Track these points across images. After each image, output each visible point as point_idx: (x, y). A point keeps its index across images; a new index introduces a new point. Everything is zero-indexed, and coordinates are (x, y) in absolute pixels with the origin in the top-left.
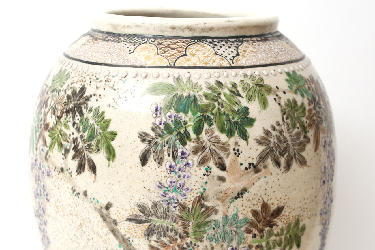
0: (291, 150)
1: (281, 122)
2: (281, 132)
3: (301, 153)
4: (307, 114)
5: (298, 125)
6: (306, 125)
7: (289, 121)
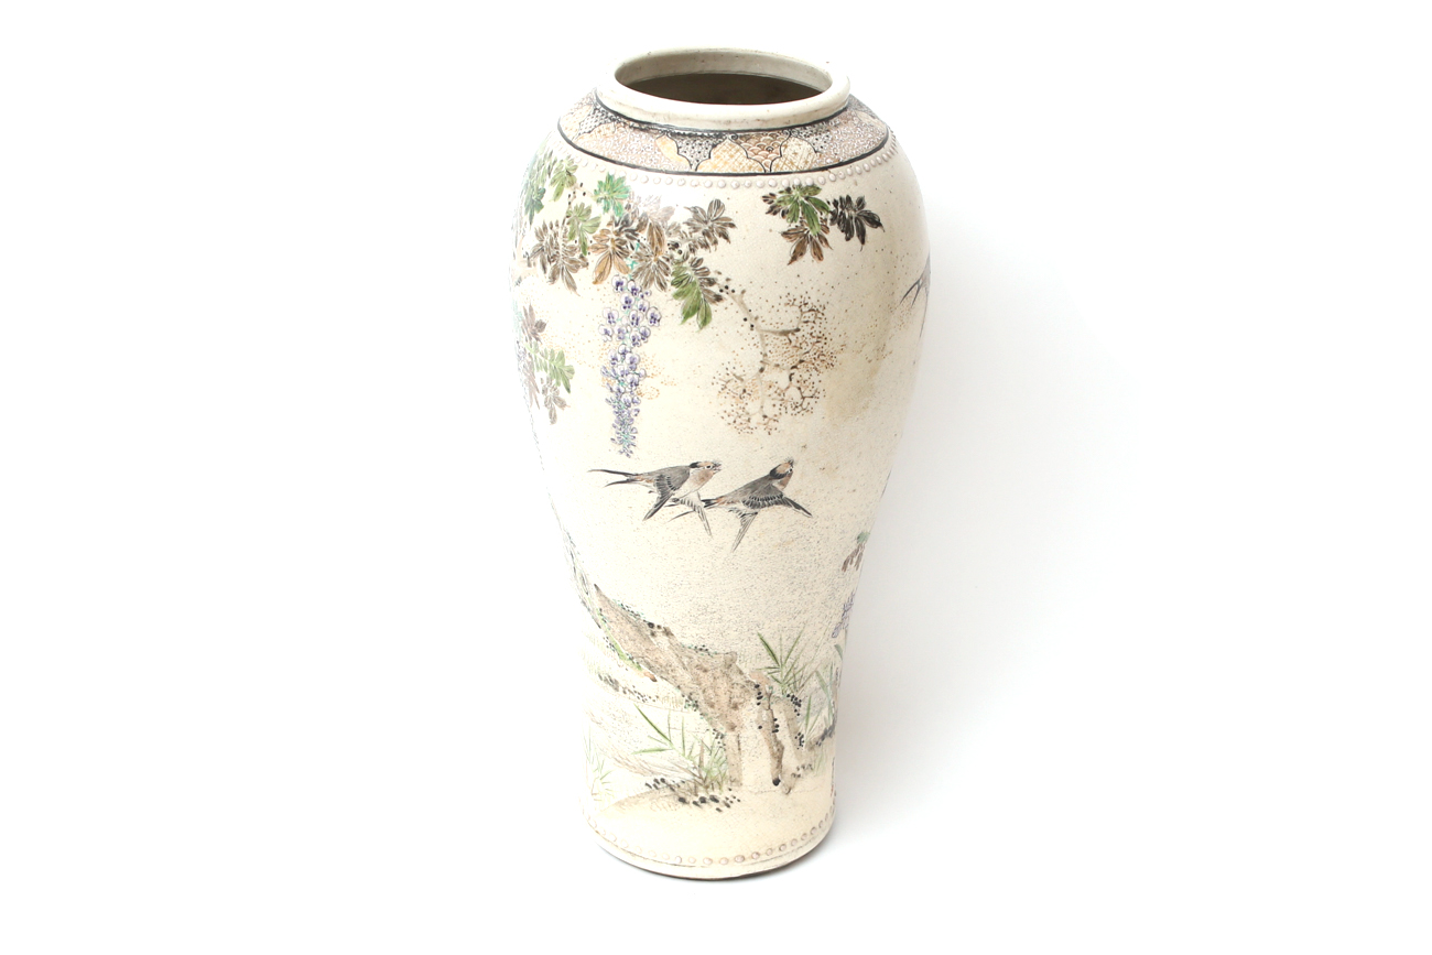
0: (560, 262)
1: (560, 224)
2: (556, 235)
3: (572, 274)
4: (598, 232)
5: (577, 238)
6: (589, 244)
7: (569, 227)
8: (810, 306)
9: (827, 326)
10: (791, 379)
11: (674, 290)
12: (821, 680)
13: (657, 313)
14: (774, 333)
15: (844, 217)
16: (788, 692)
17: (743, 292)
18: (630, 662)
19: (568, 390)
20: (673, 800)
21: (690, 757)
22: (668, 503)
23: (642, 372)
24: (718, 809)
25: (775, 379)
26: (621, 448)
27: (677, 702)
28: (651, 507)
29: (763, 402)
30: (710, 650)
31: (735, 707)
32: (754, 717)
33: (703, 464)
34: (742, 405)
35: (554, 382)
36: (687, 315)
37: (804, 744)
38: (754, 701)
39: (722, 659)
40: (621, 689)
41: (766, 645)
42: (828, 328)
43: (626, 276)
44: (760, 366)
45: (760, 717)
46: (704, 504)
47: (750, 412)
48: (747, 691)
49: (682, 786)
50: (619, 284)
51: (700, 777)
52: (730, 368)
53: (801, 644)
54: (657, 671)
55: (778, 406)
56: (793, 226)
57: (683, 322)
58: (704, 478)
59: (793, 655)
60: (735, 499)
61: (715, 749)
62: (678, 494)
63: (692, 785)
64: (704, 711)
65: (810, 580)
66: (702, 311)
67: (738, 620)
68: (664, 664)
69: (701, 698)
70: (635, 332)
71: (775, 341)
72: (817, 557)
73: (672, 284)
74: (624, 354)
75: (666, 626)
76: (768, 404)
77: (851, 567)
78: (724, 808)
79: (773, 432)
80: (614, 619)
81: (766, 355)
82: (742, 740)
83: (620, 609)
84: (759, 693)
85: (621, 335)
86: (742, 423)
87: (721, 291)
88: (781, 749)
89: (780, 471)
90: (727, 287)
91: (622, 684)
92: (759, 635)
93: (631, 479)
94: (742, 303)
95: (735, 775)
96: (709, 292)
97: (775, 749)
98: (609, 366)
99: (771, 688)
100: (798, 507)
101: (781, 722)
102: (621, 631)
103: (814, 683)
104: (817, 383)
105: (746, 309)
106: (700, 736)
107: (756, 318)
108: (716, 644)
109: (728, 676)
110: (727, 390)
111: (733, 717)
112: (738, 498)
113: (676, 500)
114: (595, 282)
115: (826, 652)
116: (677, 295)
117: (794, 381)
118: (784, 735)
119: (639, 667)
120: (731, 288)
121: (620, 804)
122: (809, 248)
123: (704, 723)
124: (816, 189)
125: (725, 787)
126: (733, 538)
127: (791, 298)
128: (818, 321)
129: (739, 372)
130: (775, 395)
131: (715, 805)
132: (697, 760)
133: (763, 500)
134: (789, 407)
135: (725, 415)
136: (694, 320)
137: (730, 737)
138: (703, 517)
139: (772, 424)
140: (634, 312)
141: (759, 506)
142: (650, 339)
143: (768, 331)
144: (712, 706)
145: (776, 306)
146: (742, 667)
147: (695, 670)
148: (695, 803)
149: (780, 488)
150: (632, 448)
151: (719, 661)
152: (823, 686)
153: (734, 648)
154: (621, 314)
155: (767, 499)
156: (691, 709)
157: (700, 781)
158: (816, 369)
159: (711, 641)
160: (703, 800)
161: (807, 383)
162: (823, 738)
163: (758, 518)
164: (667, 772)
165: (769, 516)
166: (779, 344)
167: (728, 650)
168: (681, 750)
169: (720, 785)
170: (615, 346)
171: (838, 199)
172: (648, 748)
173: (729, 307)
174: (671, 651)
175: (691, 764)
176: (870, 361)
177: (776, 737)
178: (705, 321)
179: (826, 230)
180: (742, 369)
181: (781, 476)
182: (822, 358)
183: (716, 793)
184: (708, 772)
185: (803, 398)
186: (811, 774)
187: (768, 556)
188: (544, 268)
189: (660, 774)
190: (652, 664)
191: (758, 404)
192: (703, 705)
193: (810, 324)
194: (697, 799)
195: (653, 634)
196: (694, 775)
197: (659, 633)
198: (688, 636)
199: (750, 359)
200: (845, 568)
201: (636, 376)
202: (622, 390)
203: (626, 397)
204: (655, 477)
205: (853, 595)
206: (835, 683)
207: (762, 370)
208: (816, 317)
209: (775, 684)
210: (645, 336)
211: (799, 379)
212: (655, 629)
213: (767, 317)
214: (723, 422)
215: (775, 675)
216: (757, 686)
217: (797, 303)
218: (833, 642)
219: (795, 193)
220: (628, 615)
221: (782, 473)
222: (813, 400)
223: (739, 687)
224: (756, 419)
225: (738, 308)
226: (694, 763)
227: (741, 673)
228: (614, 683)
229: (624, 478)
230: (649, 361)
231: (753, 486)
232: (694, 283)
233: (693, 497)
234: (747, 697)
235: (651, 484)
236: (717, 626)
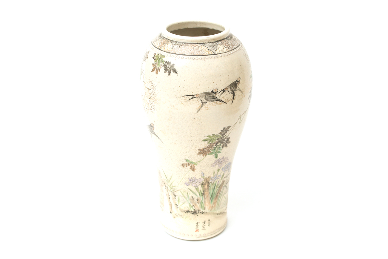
8: (153, 84)
9: (156, 91)
15: (166, 66)
56: (155, 63)
122: (156, 69)
124: (164, 57)
127: (150, 81)
158: (154, 102)
166: (147, 91)
171: (167, 61)
179: (161, 67)
208: (154, 88)
219: (160, 55)
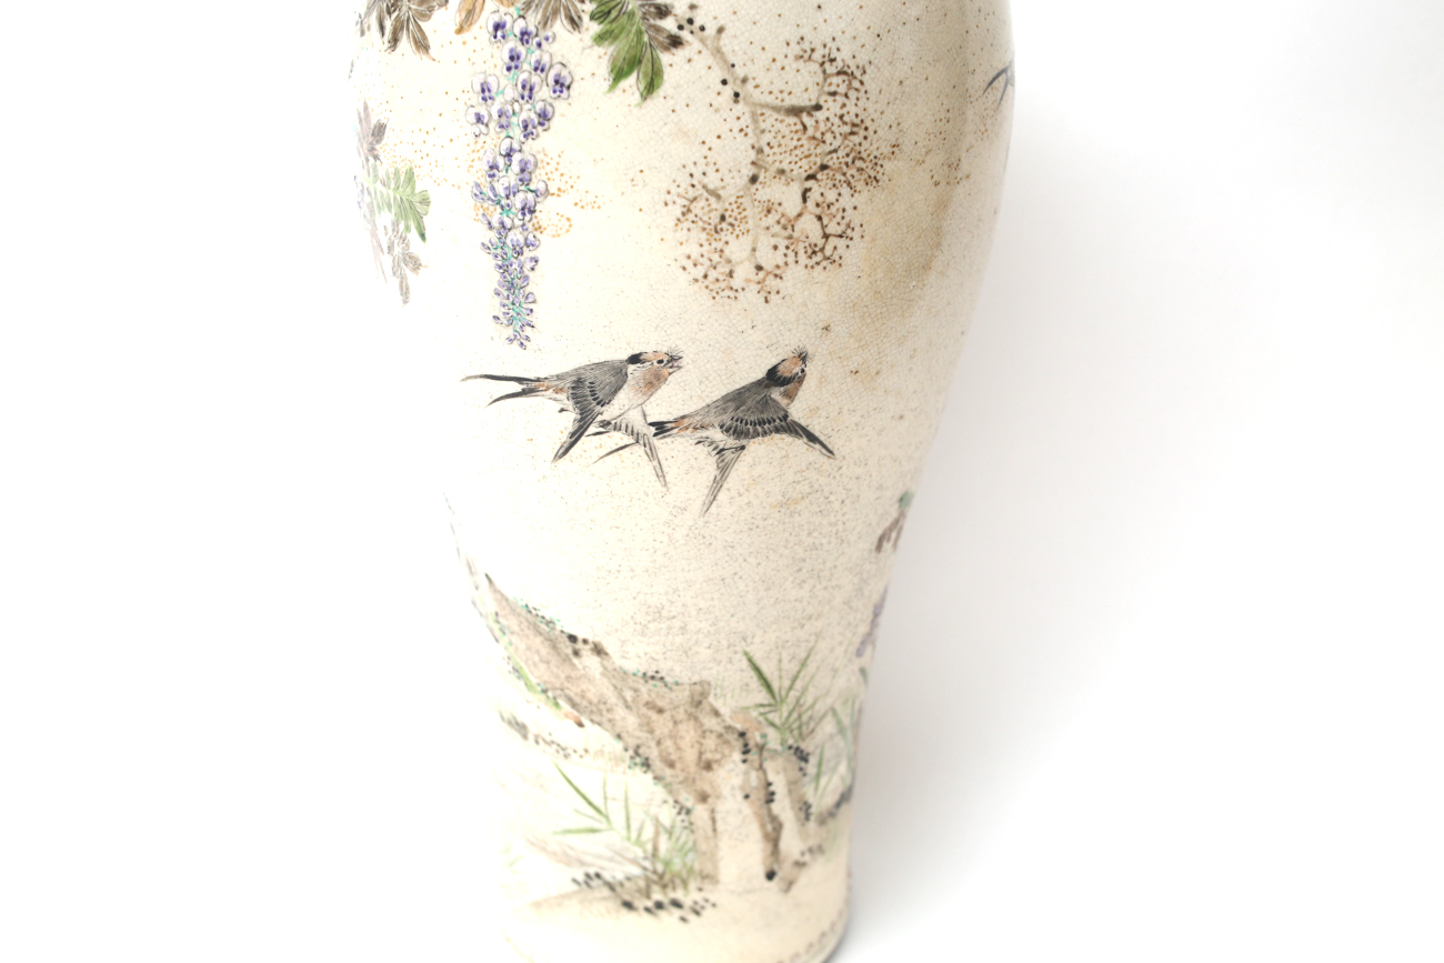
0: (404, 9)
3: (423, 25)
8: (839, 64)
9: (869, 105)
10: (805, 199)
11: (595, 28)
12: (839, 722)
13: (564, 73)
14: (776, 109)
16: (791, 742)
17: (720, 30)
18: (543, 697)
19: (423, 236)
20: (614, 905)
21: (638, 842)
22: (593, 429)
23: (541, 187)
24: (683, 919)
25: (776, 198)
26: (509, 332)
27: (617, 760)
28: (564, 438)
29: (755, 240)
30: (668, 679)
31: (708, 766)
32: (737, 781)
33: (650, 356)
34: (719, 245)
35: (402, 226)
36: (619, 74)
37: (812, 818)
38: (737, 756)
39: (687, 693)
40: (531, 736)
41: (757, 670)
42: (871, 110)
43: (512, 10)
44: (748, 171)
45: (746, 781)
46: (653, 430)
47: (734, 258)
48: (727, 742)
49: (627, 884)
50: (498, 27)
51: (655, 872)
52: (698, 175)
53: (811, 667)
54: (585, 710)
55: (782, 249)
57: (613, 87)
58: (653, 383)
59: (799, 684)
60: (707, 421)
61: (677, 832)
62: (608, 413)
63: (642, 883)
64: (659, 773)
65: (828, 565)
66: (646, 66)
67: (712, 630)
68: (595, 700)
69: (653, 753)
70: (527, 113)
71: (778, 125)
72: (840, 527)
73: (592, 17)
74: (509, 155)
75: (597, 639)
76: (765, 242)
77: (887, 546)
78: (692, 917)
79: (773, 298)
80: (516, 628)
81: (760, 151)
82: (718, 817)
83: (524, 612)
84: (746, 745)
85: (504, 121)
86: (718, 280)
87: (681, 27)
88: (778, 827)
89: (784, 371)
90: (690, 21)
91: (532, 730)
92: (746, 654)
93: (529, 387)
94: (718, 52)
95: (708, 868)
96: (658, 30)
97: (769, 827)
98: (484, 181)
99: (764, 736)
100: (812, 438)
101: (779, 785)
102: (529, 648)
103: (828, 726)
104: (849, 211)
105: (725, 61)
106: (654, 810)
107: (744, 81)
108: (678, 669)
109: (696, 719)
110: (691, 216)
111: (705, 781)
112: (711, 419)
113: (605, 424)
114: (460, 30)
115: (846, 679)
116: (600, 38)
117: (810, 204)
118: (783, 808)
119: (557, 705)
120: (697, 23)
121: (537, 905)
123: (659, 792)
125: (693, 885)
126: (702, 492)
127: (806, 46)
128: (852, 94)
129: (713, 181)
130: (777, 229)
131: (677, 913)
132: (649, 847)
133: (754, 424)
134: (801, 252)
135: (689, 264)
136: (631, 82)
137: (701, 813)
138: (652, 453)
139: (772, 283)
140: (524, 76)
141: (746, 435)
142: (554, 123)
143: (766, 106)
144: (671, 765)
145: (780, 58)
146: (719, 704)
147: (644, 710)
148: (648, 910)
149: (783, 402)
150: (528, 330)
151: (682, 696)
152: (841, 730)
153: (706, 675)
154: (503, 82)
155: (762, 423)
156: (638, 771)
157: (655, 877)
158: (849, 184)
159: (669, 664)
160: (659, 905)
161: (833, 209)
162: (838, 805)
163: (746, 457)
164: (605, 864)
165: (765, 451)
166: (786, 131)
167: (696, 678)
168: (624, 833)
169: (685, 883)
170: (495, 142)
172: (574, 827)
173: (696, 57)
174: (605, 681)
175: (639, 853)
176: (937, 184)
177: (770, 810)
178: (651, 85)
180: (719, 175)
181: (784, 381)
182: (859, 164)
183: (679, 895)
184: (667, 864)
185: (826, 236)
186: (821, 859)
187: (761, 523)
188: (382, 28)
189: (593, 865)
190: (577, 700)
191: (746, 241)
192: (657, 764)
193: (840, 99)
194: (650, 904)
195: (576, 653)
196: (645, 869)
197: (586, 651)
198: (632, 655)
199: (735, 156)
200: (879, 547)
201: (530, 196)
202: (508, 223)
203: (516, 236)
204: (568, 384)
205: (886, 591)
206: (856, 725)
207: (754, 179)
208: (850, 86)
209: (771, 732)
210: (544, 117)
211: (820, 199)
212: (579, 645)
213: (763, 79)
214: (683, 278)
215: (771, 716)
216: (742, 735)
217: (817, 56)
218: (858, 663)
220: (538, 624)
221: (788, 375)
222: (841, 243)
223: (713, 736)
224: (744, 272)
225: (711, 61)
226: (645, 851)
227: (716, 713)
228: (522, 729)
229: (517, 387)
230: (553, 164)
231: (737, 398)
232: (631, 15)
233: (635, 418)
234: (726, 752)
235: (563, 396)
236: (679, 639)
